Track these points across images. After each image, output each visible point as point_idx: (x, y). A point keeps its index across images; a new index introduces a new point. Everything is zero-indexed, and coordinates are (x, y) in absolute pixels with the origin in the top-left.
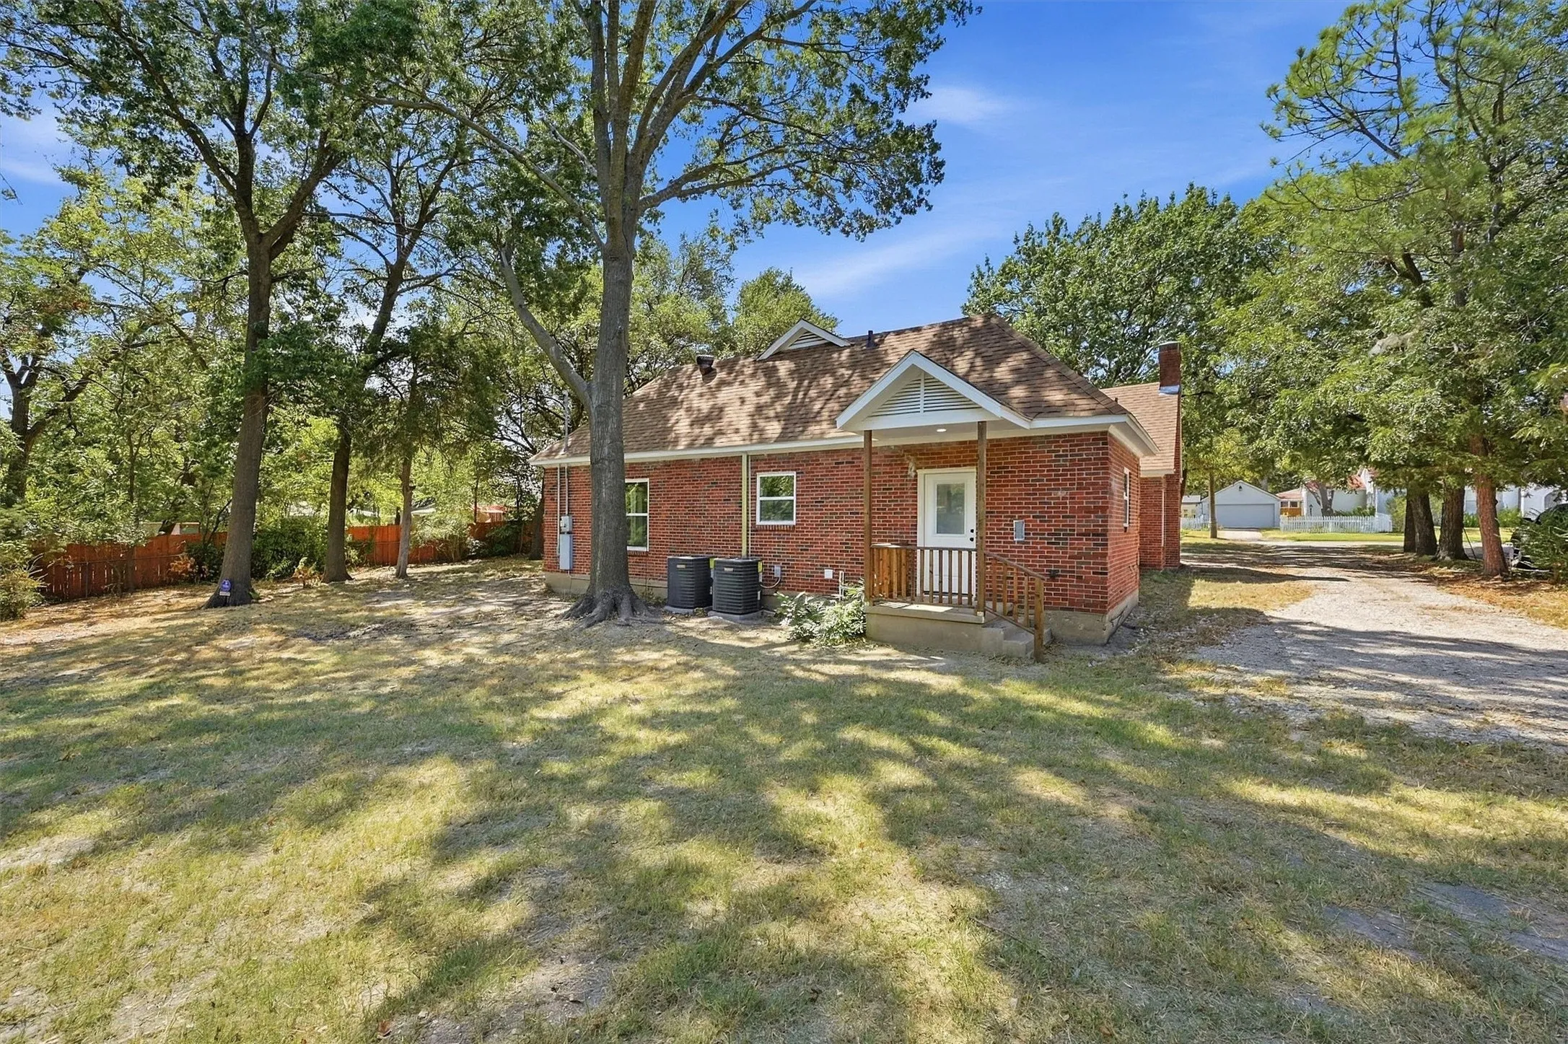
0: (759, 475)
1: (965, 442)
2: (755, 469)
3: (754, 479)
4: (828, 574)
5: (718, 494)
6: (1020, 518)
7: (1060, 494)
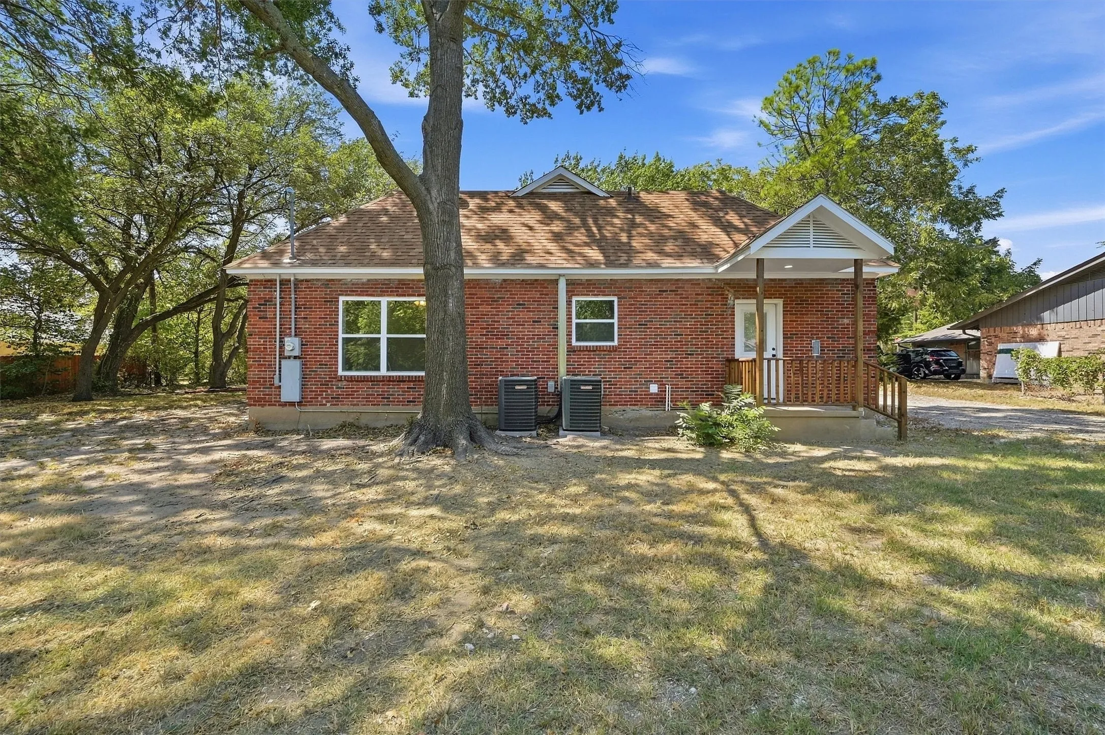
0: (574, 299)
1: (775, 280)
2: (570, 293)
3: (569, 303)
4: (654, 388)
5: (523, 315)
6: (817, 338)
7: (846, 321)
